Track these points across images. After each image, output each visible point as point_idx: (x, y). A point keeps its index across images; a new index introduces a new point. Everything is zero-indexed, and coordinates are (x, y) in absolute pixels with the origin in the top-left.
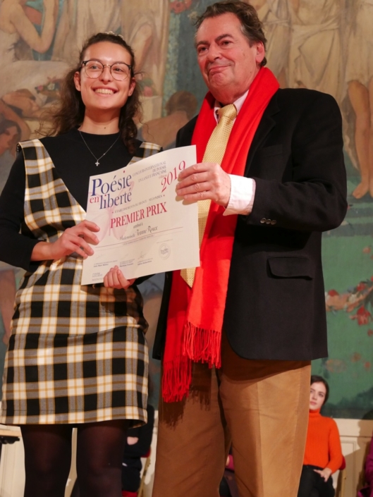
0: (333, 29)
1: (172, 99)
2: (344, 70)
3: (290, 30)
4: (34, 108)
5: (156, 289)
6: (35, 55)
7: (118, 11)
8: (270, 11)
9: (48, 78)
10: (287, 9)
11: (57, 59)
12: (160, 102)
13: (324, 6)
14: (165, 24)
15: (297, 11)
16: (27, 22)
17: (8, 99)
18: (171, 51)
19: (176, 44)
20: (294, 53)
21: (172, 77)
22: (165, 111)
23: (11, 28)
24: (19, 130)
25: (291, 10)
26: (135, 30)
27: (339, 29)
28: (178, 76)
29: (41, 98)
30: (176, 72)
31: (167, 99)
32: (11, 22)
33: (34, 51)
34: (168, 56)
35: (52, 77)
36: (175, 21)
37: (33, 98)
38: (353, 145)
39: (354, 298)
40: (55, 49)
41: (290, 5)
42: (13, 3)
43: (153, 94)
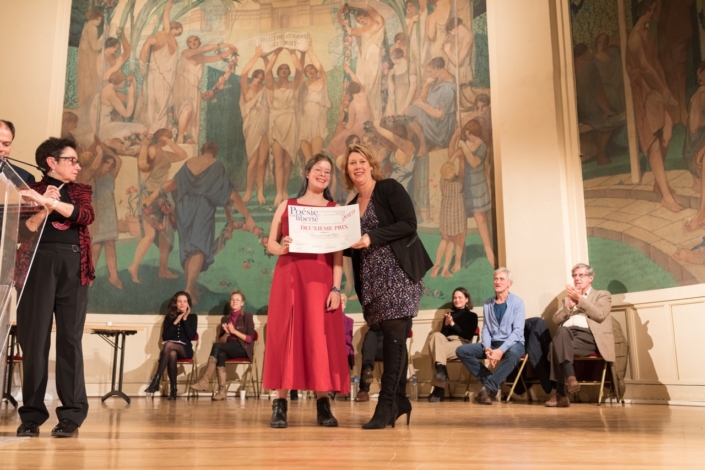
0: (292, 113)
1: (204, 146)
2: (299, 134)
3: (269, 112)
5: (197, 249)
6: (123, 119)
8: (257, 101)
9: (131, 132)
10: (267, 100)
11: (137, 121)
12: (197, 147)
13: (287, 101)
14: (199, 105)
15: (272, 102)
16: (118, 100)
17: (108, 143)
19: (205, 116)
20: (271, 124)
21: (204, 134)
22: (200, 153)
23: (108, 103)
24: (115, 161)
25: (269, 102)
26: (182, 107)
27: (296, 114)
28: (207, 133)
29: (127, 143)
30: (206, 131)
32: (108, 100)
35: (133, 132)
36: (205, 104)
40: (135, 116)
41: (268, 98)
42: (109, 89)
43: (193, 143)
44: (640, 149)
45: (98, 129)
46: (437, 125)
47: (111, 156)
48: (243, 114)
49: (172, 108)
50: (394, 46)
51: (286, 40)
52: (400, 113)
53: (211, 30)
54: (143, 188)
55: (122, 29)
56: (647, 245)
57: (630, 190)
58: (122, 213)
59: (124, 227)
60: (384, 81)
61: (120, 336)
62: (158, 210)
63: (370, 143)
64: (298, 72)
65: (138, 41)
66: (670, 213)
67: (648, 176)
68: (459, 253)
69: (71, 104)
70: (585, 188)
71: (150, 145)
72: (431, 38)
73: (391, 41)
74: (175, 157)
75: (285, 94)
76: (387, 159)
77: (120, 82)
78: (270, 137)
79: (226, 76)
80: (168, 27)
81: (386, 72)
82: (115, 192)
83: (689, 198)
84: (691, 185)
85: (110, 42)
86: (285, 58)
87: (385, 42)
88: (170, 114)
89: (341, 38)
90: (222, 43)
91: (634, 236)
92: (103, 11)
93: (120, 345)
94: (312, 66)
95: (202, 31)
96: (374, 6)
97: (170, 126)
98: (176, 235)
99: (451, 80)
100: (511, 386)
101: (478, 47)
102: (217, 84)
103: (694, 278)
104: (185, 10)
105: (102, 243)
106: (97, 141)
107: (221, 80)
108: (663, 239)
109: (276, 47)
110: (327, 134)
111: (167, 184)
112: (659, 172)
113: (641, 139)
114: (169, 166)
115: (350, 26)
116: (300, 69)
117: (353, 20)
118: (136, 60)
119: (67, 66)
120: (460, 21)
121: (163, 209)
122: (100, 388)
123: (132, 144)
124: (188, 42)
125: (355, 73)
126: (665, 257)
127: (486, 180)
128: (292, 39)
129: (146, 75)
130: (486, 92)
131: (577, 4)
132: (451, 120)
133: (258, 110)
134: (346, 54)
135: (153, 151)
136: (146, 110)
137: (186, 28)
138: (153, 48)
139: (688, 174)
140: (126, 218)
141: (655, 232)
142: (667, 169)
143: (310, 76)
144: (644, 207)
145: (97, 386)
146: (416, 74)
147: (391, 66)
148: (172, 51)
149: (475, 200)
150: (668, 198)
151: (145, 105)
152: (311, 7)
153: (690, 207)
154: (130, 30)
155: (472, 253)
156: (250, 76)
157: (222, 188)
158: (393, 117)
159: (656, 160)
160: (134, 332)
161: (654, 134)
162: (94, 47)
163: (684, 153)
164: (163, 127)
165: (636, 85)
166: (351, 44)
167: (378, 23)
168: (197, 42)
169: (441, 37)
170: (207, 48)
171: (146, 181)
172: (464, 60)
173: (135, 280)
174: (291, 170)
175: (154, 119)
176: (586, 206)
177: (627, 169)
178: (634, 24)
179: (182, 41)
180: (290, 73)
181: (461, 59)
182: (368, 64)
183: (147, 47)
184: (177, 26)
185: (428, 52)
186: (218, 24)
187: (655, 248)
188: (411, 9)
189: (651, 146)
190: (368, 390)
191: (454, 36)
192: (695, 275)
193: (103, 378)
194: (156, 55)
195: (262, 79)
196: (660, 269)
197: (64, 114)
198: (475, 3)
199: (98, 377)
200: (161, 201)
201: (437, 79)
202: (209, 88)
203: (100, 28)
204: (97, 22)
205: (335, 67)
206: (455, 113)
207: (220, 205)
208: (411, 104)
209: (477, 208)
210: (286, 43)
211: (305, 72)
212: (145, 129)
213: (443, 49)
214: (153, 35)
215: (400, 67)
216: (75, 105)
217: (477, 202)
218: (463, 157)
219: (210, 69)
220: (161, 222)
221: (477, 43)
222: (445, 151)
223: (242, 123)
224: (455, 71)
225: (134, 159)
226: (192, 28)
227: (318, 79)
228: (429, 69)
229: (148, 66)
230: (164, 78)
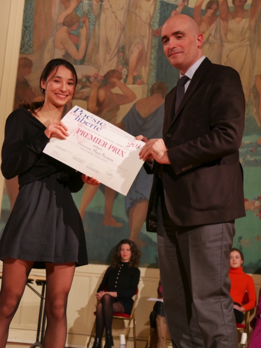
0: (247, 45)
1: (153, 86)
2: (253, 68)
3: (222, 46)
5: (143, 197)
6: (75, 62)
7: (122, 36)
8: (210, 35)
9: (82, 75)
10: (220, 33)
11: (88, 64)
13: (242, 32)
14: (150, 43)
15: (226, 35)
16: (71, 43)
18: (153, 59)
19: (156, 54)
20: (224, 59)
21: (153, 74)
22: (149, 93)
23: (61, 46)
25: (223, 34)
26: (133, 46)
27: (250, 45)
28: (157, 73)
29: (78, 86)
30: (156, 71)
31: (150, 87)
32: (61, 43)
33: (74, 59)
34: (151, 61)
35: (84, 74)
36: (156, 41)
38: (258, 113)
39: (257, 203)
40: (87, 58)
41: (222, 31)
42: (63, 32)
43: (141, 83)
49: (123, 48)
69: (27, 50)
71: (99, 88)
74: (124, 99)
75: (240, 24)
77: (73, 24)
88: (121, 54)
97: (121, 67)
114: (118, 108)
118: (89, 1)
119: (25, 11)
123: (83, 88)
133: (211, 44)
135: (102, 93)
151: (97, 46)
156: (204, 7)
164: (113, 68)
175: (104, 60)
195: (216, 11)
197: (21, 60)
202: (161, 23)
212: (96, 71)
216: (30, 50)
229: (101, 5)
230: (116, 17)
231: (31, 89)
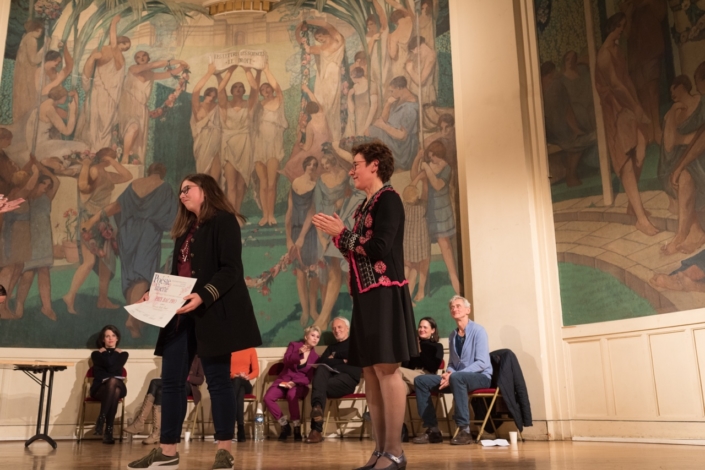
0: (246, 133)
1: (151, 167)
2: (253, 155)
3: (221, 132)
4: (62, 168)
5: (141, 277)
6: (63, 137)
7: (116, 114)
8: (209, 120)
9: (72, 151)
10: (220, 120)
11: (77, 140)
12: (143, 168)
13: (241, 120)
14: (146, 124)
15: (225, 122)
16: (57, 116)
17: (45, 162)
19: (153, 135)
20: (224, 145)
21: (151, 154)
22: (147, 174)
23: (47, 120)
24: (52, 182)
25: (222, 121)
26: (127, 126)
28: (155, 153)
29: (67, 162)
30: (153, 151)
32: (47, 116)
33: (63, 135)
35: (74, 151)
36: (153, 122)
37: (62, 162)
38: (258, 197)
39: (260, 281)
40: (76, 134)
41: (221, 118)
42: (48, 105)
43: (139, 163)
44: (612, 170)
45: (34, 147)
46: (399, 147)
47: (48, 177)
48: (194, 134)
49: (117, 126)
50: (354, 65)
51: (241, 57)
52: (360, 133)
53: (161, 45)
54: (82, 211)
55: (64, 42)
56: (622, 271)
57: (603, 213)
58: (59, 238)
59: (60, 253)
60: (343, 101)
61: (48, 373)
62: (98, 236)
63: (328, 165)
64: (253, 90)
65: (82, 54)
66: (646, 237)
67: (621, 197)
68: (422, 281)
69: (5, 120)
70: (554, 211)
71: (91, 165)
72: (393, 56)
73: (351, 60)
74: (119, 178)
75: (239, 113)
76: (346, 182)
77: (61, 97)
78: (222, 158)
79: (177, 94)
80: (114, 41)
81: (346, 91)
82: (52, 215)
83: (666, 220)
84: (667, 207)
85: (51, 56)
86: (239, 76)
87: (345, 61)
88: (115, 132)
89: (299, 57)
90: (172, 59)
91: (607, 261)
92: (44, 23)
93: (47, 383)
94: (268, 85)
95: (151, 46)
96: (334, 25)
97: (115, 145)
98: (118, 262)
99: (414, 100)
100: (481, 424)
101: (441, 66)
102: (167, 102)
103: (673, 305)
104: (134, 24)
105: (35, 270)
106: (33, 159)
107: (170, 97)
108: (638, 264)
109: (230, 65)
110: (283, 155)
111: (109, 207)
112: (633, 194)
113: (613, 159)
114: (112, 187)
115: (309, 44)
116: (256, 88)
117: (312, 39)
118: (79, 74)
119: (2, 79)
120: (422, 40)
121: (104, 233)
122: (28, 431)
123: (72, 164)
124: (136, 57)
125: (313, 92)
126: (641, 282)
127: (450, 204)
128: (247, 57)
129: (90, 91)
130: (450, 112)
131: (543, 21)
132: (413, 141)
133: (210, 129)
134: (304, 73)
135: (94, 171)
136: (89, 128)
137: (134, 43)
138: (97, 63)
139: (664, 195)
140: (63, 242)
141: (630, 257)
142: (641, 190)
143: (266, 95)
144: (617, 230)
145: (24, 429)
146: (377, 94)
147: (351, 85)
148: (119, 66)
149: (439, 225)
150: (643, 221)
151: (88, 123)
152: (268, 24)
153: (667, 229)
154: (73, 44)
155: (437, 280)
156: (202, 94)
157: (169, 212)
158: (353, 137)
159: (629, 180)
160: (63, 368)
161: (627, 154)
162: (33, 60)
163: (658, 173)
164: (106, 146)
165: (607, 103)
166: (309, 63)
167: (337, 41)
168: (145, 58)
169: (403, 56)
170: (156, 65)
171: (86, 203)
172: (427, 79)
173: (71, 310)
174: (244, 193)
175: (97, 138)
176: (556, 230)
177: (599, 191)
178: (603, 41)
179: (129, 56)
180: (244, 91)
181: (424, 79)
182: (327, 83)
183: (91, 62)
184: (124, 41)
185: (390, 71)
186: (169, 40)
187: (630, 273)
188: (372, 27)
189: (623, 167)
190: (320, 430)
191: (416, 55)
192: (674, 302)
193: (31, 420)
194: (101, 70)
195: (215, 98)
196: (636, 297)
198: (438, 21)
199: (25, 418)
200: (102, 224)
201: (399, 99)
202: (158, 105)
203: (40, 41)
204: (37, 34)
205: (292, 86)
206: (417, 134)
207: (167, 230)
208: (371, 124)
209: (441, 233)
210: (241, 60)
211: (261, 90)
212: (87, 148)
213: (405, 68)
214: (99, 49)
215: (361, 86)
216: (9, 121)
217: (441, 227)
218: (426, 180)
219: (159, 86)
220: (101, 247)
221: (440, 62)
222: (408, 173)
223: (193, 143)
224: (417, 90)
225: (74, 180)
226: (140, 42)
227: (274, 98)
228: (390, 88)
229: (92, 81)
230: (109, 95)
231: (10, 163)
